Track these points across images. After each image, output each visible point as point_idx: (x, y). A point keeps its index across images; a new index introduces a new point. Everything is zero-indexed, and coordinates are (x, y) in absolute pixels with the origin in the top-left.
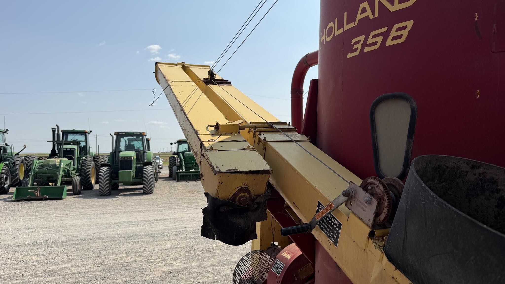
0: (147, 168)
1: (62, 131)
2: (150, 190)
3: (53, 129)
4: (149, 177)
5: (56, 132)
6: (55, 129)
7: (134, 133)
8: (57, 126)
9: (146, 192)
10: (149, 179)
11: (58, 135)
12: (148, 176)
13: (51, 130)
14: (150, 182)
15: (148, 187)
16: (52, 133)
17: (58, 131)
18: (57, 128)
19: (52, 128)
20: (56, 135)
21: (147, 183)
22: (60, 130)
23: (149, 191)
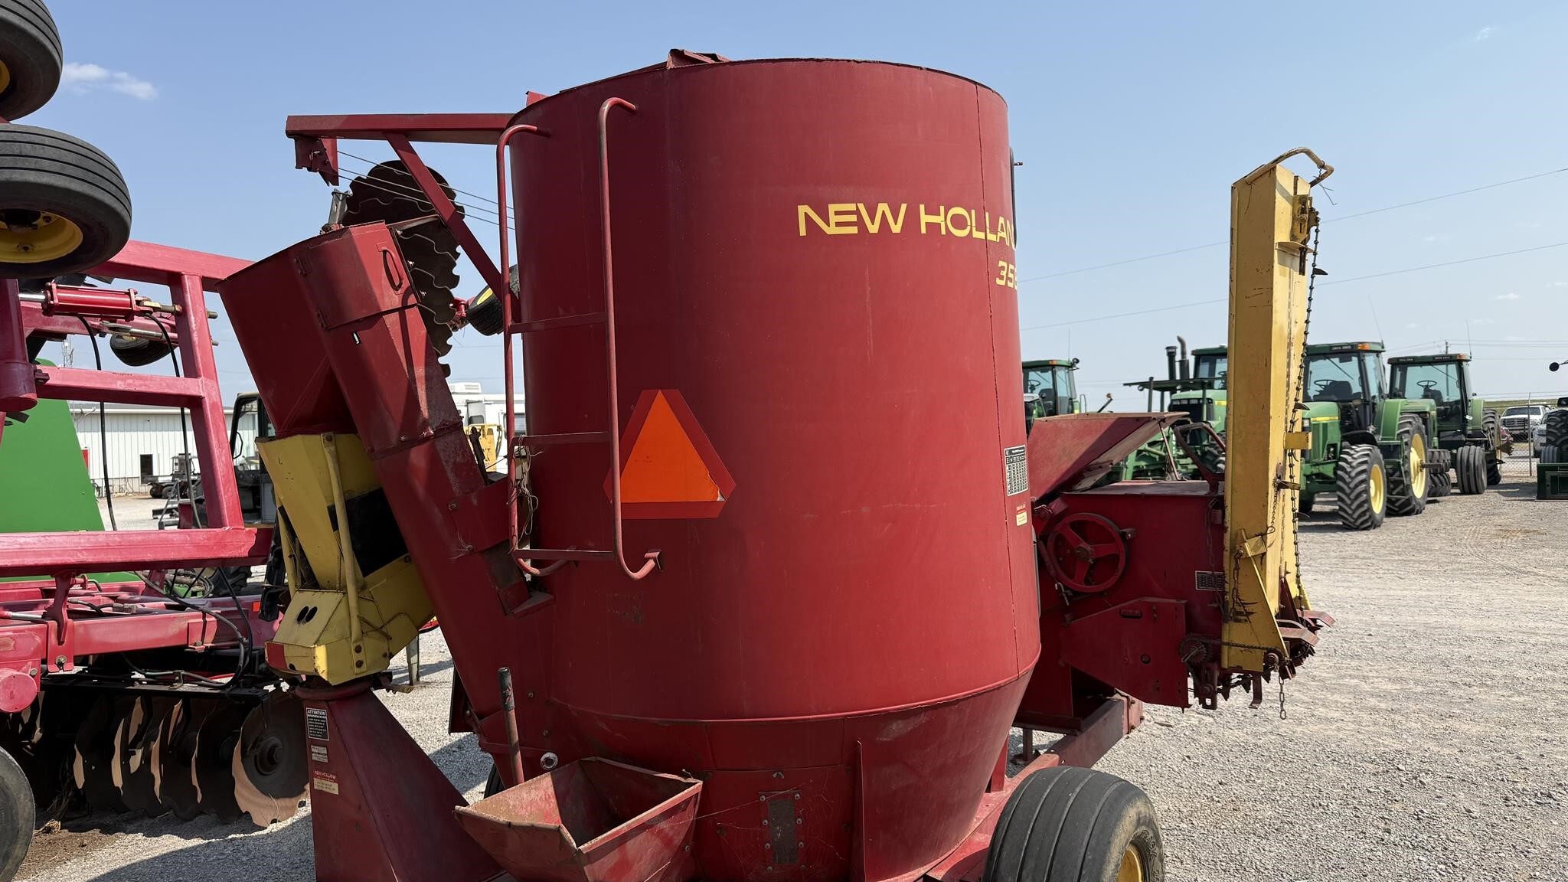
0: (1352, 452)
1: (1194, 353)
2: (1360, 516)
3: (1170, 350)
4: (1353, 478)
5: (1178, 357)
6: (1175, 348)
7: (1331, 347)
8: (1180, 340)
9: (1350, 522)
10: (1352, 485)
11: (1184, 364)
12: (1350, 477)
13: (1165, 352)
14: (1359, 495)
15: (1353, 507)
16: (1166, 359)
17: (1183, 353)
18: (1178, 345)
19: (1168, 348)
20: (1177, 365)
21: (1348, 495)
22: (1189, 351)
23: (1356, 520)
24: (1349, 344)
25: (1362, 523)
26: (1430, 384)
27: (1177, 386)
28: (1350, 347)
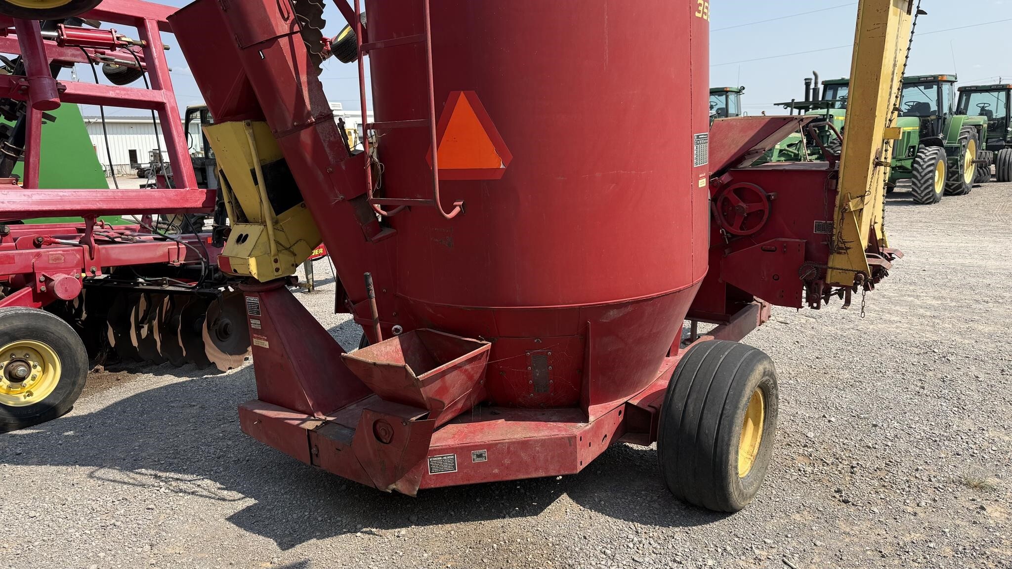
0: (926, 151)
1: (823, 83)
2: (926, 195)
3: (807, 81)
4: (924, 169)
5: (812, 86)
6: (811, 79)
7: (919, 78)
8: (815, 74)
9: (919, 199)
10: (923, 174)
11: (816, 90)
12: (922, 168)
13: (804, 82)
14: (927, 180)
15: (922, 189)
16: (804, 87)
17: (816, 83)
18: (813, 77)
19: (806, 79)
20: (811, 91)
21: (919, 181)
22: (820, 81)
23: (923, 197)
24: (932, 76)
25: (927, 200)
26: (986, 105)
27: (810, 105)
28: (933, 78)
